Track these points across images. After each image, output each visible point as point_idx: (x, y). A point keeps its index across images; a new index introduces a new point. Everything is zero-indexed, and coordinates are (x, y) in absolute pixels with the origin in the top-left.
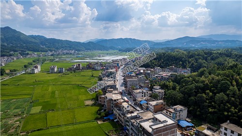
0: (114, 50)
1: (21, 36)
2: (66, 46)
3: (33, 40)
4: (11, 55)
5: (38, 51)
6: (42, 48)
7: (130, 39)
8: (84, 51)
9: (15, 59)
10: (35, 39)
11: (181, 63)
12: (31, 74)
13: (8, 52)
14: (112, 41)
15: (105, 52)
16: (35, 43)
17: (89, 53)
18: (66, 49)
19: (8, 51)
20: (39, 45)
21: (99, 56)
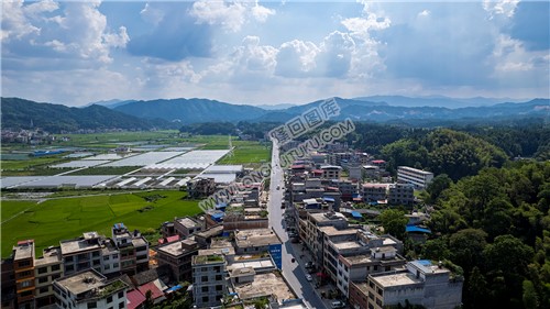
0: (164, 128)
8: (73, 131)
15: (140, 133)
17: (91, 135)
21: (121, 151)
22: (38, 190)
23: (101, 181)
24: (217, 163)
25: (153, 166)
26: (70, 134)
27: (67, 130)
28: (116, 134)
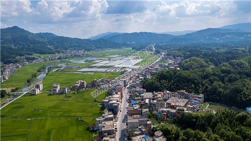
1: (29, 36)
2: (75, 46)
3: (41, 40)
4: (16, 61)
5: (45, 53)
6: (49, 49)
7: (146, 33)
8: (94, 50)
9: (20, 66)
10: (43, 38)
11: (193, 86)
12: (32, 95)
13: (14, 58)
14: (126, 35)
15: (117, 50)
16: (43, 43)
17: (100, 52)
18: (74, 49)
19: (14, 56)
20: (47, 45)
21: (109, 60)
22: (91, 72)
23: (103, 70)
24: (135, 65)
25: (117, 66)
26: (93, 52)
27: (92, 50)
28: (109, 51)
